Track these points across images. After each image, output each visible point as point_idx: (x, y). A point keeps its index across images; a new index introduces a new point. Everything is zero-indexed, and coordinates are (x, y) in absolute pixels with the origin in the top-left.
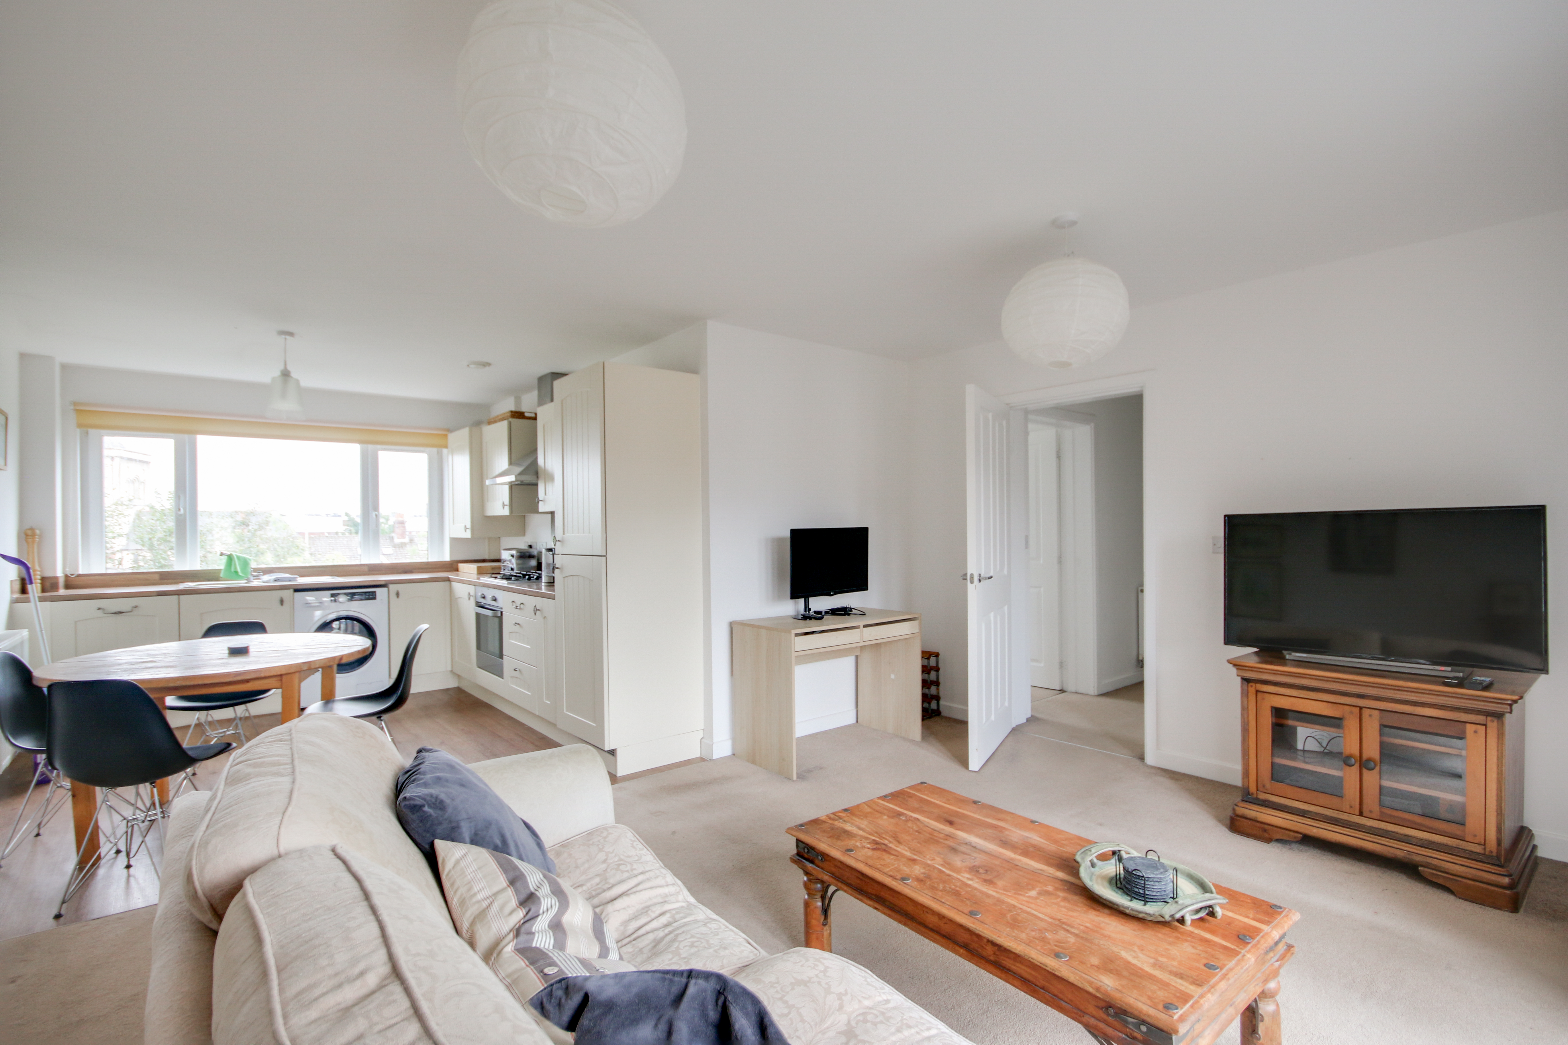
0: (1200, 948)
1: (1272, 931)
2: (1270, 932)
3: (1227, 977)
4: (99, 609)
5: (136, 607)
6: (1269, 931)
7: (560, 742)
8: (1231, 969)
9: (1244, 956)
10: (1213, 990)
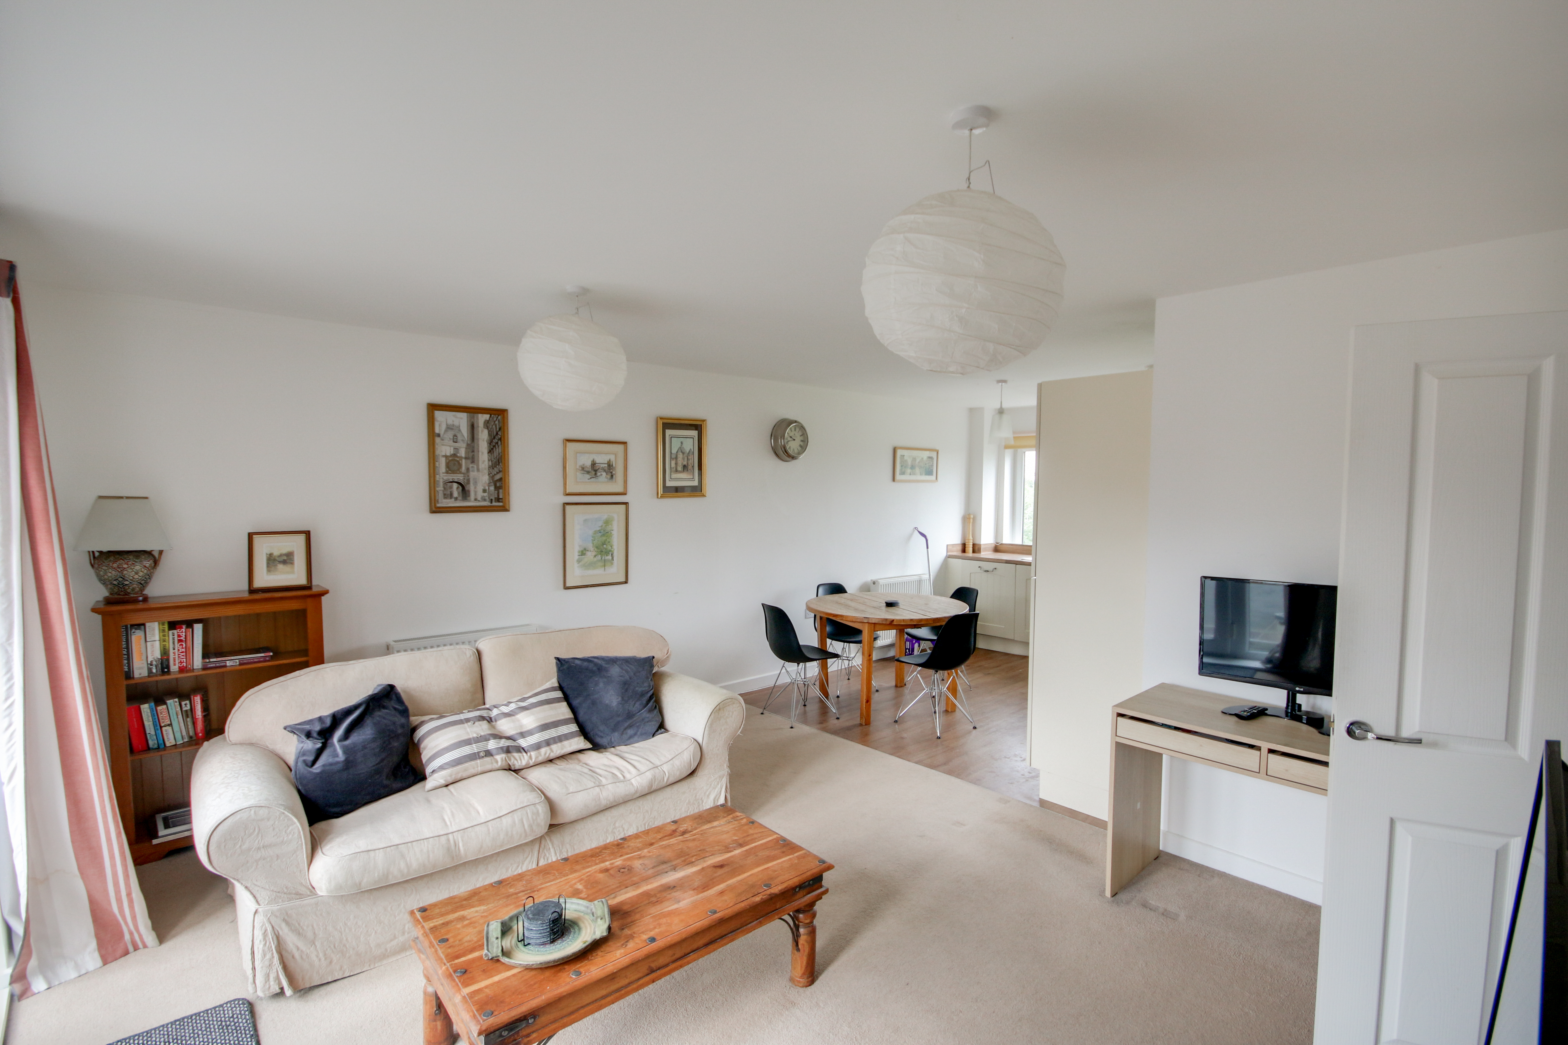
0: (466, 944)
1: (461, 995)
2: (460, 993)
3: (432, 947)
4: (979, 567)
5: (995, 569)
6: (462, 993)
7: (739, 696)
8: (436, 951)
9: (445, 964)
10: (425, 935)
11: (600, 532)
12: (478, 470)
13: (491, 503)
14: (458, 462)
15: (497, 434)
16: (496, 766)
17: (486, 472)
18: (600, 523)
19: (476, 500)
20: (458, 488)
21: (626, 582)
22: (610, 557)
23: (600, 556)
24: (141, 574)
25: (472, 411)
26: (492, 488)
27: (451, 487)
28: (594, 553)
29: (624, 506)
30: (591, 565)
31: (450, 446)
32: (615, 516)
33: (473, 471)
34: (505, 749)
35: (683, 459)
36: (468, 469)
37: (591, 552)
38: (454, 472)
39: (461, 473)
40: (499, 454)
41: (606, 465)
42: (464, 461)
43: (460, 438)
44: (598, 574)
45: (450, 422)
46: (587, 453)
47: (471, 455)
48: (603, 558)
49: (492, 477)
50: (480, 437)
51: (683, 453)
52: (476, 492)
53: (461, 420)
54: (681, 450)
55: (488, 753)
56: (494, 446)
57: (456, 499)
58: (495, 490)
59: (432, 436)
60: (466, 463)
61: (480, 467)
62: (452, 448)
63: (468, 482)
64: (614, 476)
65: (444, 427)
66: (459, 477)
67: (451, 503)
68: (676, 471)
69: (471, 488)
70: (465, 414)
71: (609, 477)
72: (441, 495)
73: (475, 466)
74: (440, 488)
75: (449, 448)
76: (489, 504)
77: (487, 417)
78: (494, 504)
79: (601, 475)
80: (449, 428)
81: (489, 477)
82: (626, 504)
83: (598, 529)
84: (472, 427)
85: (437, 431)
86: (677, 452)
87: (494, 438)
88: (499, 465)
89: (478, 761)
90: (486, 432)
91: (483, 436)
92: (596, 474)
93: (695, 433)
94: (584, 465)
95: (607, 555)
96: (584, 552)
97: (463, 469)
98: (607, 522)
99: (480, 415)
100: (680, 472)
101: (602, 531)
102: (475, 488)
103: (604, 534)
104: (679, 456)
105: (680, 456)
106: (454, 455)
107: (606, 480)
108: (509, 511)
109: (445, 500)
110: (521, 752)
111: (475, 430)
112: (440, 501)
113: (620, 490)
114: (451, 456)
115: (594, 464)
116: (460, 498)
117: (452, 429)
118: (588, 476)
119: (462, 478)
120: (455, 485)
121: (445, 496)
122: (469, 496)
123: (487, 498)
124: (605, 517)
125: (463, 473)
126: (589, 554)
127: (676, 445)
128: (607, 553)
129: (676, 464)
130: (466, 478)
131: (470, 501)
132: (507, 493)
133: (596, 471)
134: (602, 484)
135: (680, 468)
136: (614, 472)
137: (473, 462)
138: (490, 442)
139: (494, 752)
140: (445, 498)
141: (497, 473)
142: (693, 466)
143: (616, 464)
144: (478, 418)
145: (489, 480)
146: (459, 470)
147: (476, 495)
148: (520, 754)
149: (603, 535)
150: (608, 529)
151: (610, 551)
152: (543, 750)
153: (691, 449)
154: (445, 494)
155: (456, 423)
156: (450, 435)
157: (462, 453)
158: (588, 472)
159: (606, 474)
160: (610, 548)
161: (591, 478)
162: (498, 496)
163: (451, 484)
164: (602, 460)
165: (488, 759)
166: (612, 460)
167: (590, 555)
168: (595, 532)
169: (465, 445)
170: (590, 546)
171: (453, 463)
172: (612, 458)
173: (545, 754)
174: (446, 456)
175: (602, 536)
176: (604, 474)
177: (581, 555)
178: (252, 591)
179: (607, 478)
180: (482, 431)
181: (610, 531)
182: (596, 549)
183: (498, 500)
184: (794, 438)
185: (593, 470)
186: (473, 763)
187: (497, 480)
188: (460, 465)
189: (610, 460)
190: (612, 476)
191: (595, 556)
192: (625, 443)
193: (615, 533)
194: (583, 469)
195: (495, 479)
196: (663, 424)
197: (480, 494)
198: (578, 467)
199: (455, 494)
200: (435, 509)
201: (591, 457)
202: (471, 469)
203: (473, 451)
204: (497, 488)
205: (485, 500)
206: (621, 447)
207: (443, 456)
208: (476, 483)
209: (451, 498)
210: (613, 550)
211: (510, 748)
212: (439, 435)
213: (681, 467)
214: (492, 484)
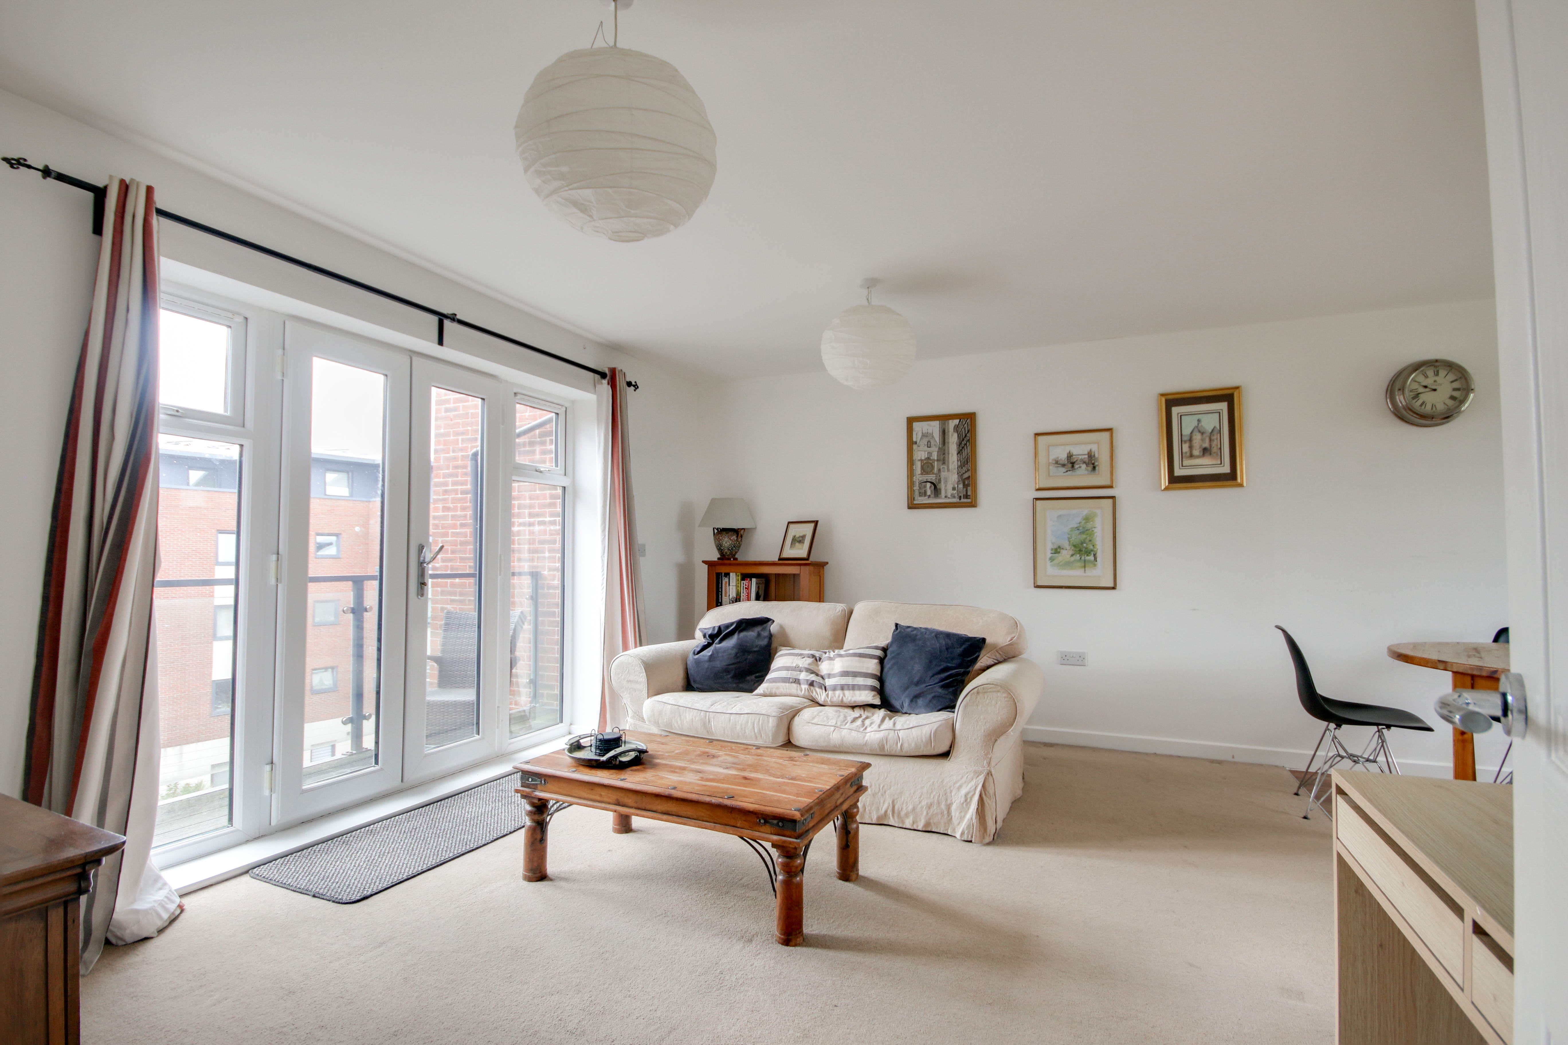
11: (1078, 529)
12: (948, 470)
13: (960, 499)
14: (931, 464)
15: (966, 436)
16: (799, 693)
17: (956, 471)
18: (1079, 520)
19: (946, 497)
20: (930, 487)
21: (1114, 588)
22: (1091, 558)
23: (1078, 555)
24: (728, 543)
25: (944, 418)
26: (961, 486)
27: (925, 487)
28: (1071, 552)
29: (1110, 501)
30: (1067, 565)
31: (925, 451)
32: (1098, 512)
33: (944, 471)
34: (809, 682)
35: (1203, 440)
36: (939, 470)
37: (1066, 551)
38: (927, 473)
39: (933, 474)
40: (967, 454)
41: (1087, 456)
42: (936, 463)
43: (933, 443)
44: (1076, 575)
45: (925, 431)
46: (1062, 445)
47: (942, 457)
48: (1083, 558)
49: (960, 475)
50: (950, 441)
51: (1202, 433)
52: (946, 490)
53: (934, 427)
54: (1198, 429)
55: (797, 681)
56: (963, 448)
57: (929, 496)
58: (964, 488)
59: (911, 443)
60: (937, 465)
61: (950, 468)
62: (926, 453)
63: (940, 481)
64: (1097, 468)
65: (920, 435)
66: (932, 477)
67: (924, 500)
68: (1191, 456)
69: (942, 486)
70: (938, 422)
71: (1090, 468)
72: (917, 493)
73: (946, 467)
74: (916, 488)
75: (924, 453)
76: (958, 500)
77: (957, 421)
78: (963, 500)
79: (1080, 467)
80: (924, 435)
81: (958, 476)
82: (1113, 498)
83: (1076, 526)
84: (944, 433)
85: (914, 440)
86: (1191, 433)
87: (963, 440)
88: (967, 464)
89: (787, 684)
90: (956, 435)
91: (953, 439)
92: (1073, 466)
93: (1223, 406)
94: (1058, 458)
95: (1088, 555)
96: (1058, 550)
97: (936, 470)
98: (1087, 519)
99: (950, 421)
100: (1198, 457)
101: (1081, 528)
102: (946, 486)
103: (1085, 530)
104: (1194, 437)
105: (1197, 437)
106: (928, 458)
107: (1086, 472)
108: (976, 507)
109: (920, 498)
110: (822, 689)
111: (946, 434)
112: (916, 499)
113: (1107, 482)
114: (925, 459)
115: (1070, 456)
116: (933, 496)
117: (927, 436)
118: (1064, 470)
119: (934, 478)
120: (929, 485)
121: (920, 495)
122: (940, 494)
123: (956, 495)
124: (1085, 512)
125: (935, 474)
126: (1064, 552)
127: (1189, 424)
128: (1088, 553)
129: (1191, 447)
130: (938, 478)
131: (941, 498)
132: (975, 490)
133: (1073, 464)
134: (1082, 476)
135: (1196, 452)
136: (1096, 464)
137: (944, 463)
138: (959, 444)
139: (801, 682)
140: (920, 496)
141: (966, 472)
142: (1220, 448)
143: (1099, 455)
144: (948, 424)
145: (958, 478)
146: (931, 471)
147: (946, 493)
148: (820, 690)
149: (1082, 533)
150: (1089, 526)
151: (1092, 551)
152: (838, 693)
153: (1215, 427)
154: (920, 493)
155: (930, 431)
156: (925, 441)
157: (935, 456)
158: (1063, 465)
159: (1087, 466)
160: (1092, 547)
161: (1067, 471)
162: (967, 493)
163: (925, 483)
164: (1080, 451)
165: (794, 685)
166: (1093, 450)
167: (1066, 555)
168: (1072, 529)
169: (937, 449)
170: (1066, 544)
171: (927, 467)
172: (1094, 448)
173: (839, 697)
174: (921, 460)
175: (1080, 533)
176: (1084, 466)
177: (1055, 553)
178: (780, 559)
179: (1088, 470)
180: (952, 435)
181: (1092, 528)
182: (1073, 548)
183: (966, 496)
184: (1434, 387)
185: (1071, 463)
186: (783, 684)
187: (966, 479)
188: (933, 467)
189: (1091, 450)
190: (1094, 468)
191: (1072, 555)
192: (1110, 430)
193: (1098, 532)
194: (1057, 462)
195: (964, 477)
196: (1166, 401)
197: (950, 492)
198: (1051, 461)
199: (929, 493)
200: (912, 506)
201: (1068, 449)
202: (942, 470)
203: (944, 454)
204: (966, 486)
205: (954, 497)
206: (1106, 435)
207: (919, 460)
208: (946, 482)
209: (925, 496)
210: (1095, 549)
211: (815, 683)
212: (916, 443)
213: (1198, 451)
214: (961, 482)
